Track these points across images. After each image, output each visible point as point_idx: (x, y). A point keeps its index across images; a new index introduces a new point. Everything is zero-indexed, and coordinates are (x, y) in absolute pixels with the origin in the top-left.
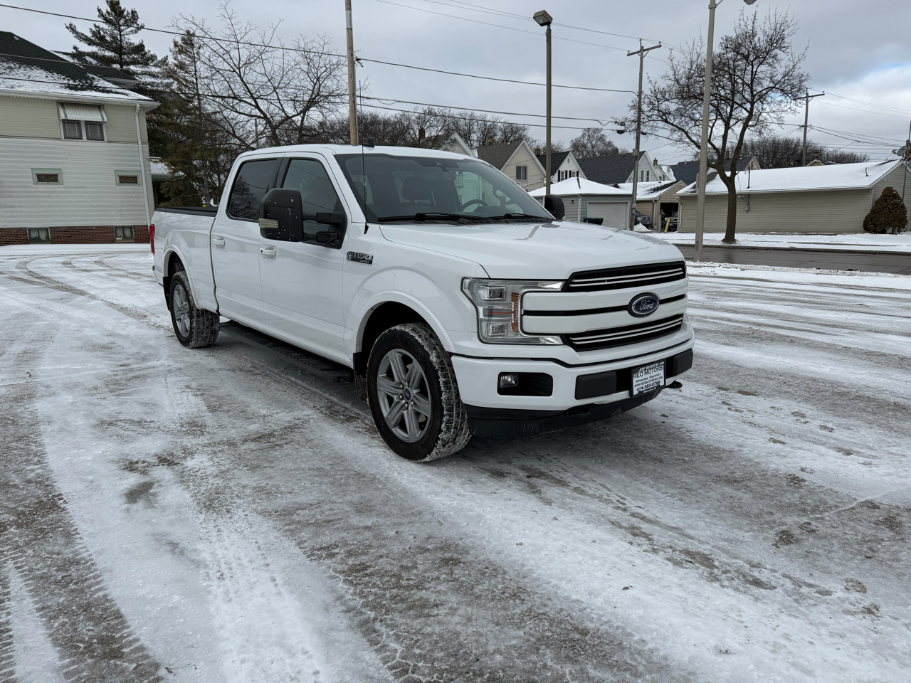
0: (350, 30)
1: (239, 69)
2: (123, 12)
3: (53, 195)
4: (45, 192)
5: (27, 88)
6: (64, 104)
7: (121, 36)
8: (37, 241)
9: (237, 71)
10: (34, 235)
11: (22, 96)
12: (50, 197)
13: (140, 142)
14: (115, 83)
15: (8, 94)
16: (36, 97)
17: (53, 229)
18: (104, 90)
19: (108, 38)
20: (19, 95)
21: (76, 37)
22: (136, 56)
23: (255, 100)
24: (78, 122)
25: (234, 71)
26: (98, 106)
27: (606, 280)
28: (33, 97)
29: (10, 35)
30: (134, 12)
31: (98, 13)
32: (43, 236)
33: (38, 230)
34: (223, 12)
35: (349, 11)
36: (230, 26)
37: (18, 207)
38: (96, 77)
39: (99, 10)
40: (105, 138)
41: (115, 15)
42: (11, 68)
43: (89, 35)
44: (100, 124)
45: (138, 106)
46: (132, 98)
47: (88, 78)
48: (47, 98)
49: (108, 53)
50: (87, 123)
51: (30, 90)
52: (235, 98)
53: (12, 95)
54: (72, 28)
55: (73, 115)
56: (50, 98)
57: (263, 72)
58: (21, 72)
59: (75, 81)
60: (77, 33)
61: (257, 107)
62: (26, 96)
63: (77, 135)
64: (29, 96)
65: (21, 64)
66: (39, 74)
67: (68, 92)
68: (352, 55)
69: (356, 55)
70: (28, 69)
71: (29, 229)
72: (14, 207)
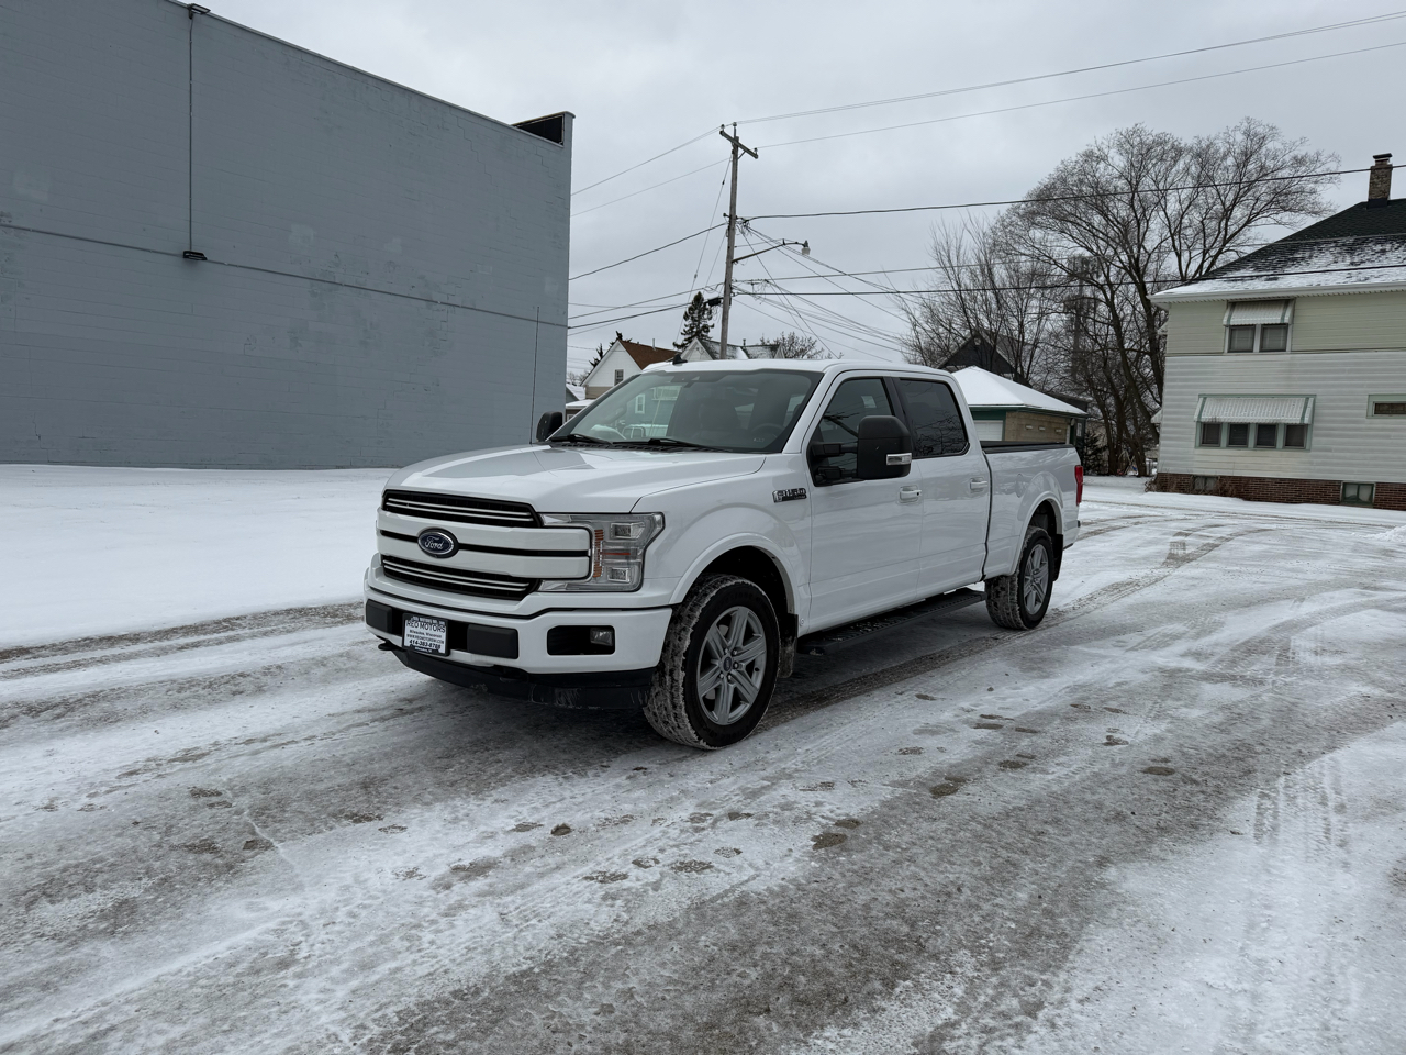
3: (1393, 433)
4: (1383, 430)
8: (1355, 502)
10: (1351, 492)
11: (1378, 290)
12: (1388, 437)
15: (1356, 291)
17: (1381, 485)
20: (1372, 290)
27: (408, 504)
32: (1364, 494)
33: (1359, 485)
37: (1336, 450)
51: (1390, 280)
53: (1362, 290)
62: (1383, 289)
64: (1388, 289)
71: (1345, 484)
72: (1330, 450)
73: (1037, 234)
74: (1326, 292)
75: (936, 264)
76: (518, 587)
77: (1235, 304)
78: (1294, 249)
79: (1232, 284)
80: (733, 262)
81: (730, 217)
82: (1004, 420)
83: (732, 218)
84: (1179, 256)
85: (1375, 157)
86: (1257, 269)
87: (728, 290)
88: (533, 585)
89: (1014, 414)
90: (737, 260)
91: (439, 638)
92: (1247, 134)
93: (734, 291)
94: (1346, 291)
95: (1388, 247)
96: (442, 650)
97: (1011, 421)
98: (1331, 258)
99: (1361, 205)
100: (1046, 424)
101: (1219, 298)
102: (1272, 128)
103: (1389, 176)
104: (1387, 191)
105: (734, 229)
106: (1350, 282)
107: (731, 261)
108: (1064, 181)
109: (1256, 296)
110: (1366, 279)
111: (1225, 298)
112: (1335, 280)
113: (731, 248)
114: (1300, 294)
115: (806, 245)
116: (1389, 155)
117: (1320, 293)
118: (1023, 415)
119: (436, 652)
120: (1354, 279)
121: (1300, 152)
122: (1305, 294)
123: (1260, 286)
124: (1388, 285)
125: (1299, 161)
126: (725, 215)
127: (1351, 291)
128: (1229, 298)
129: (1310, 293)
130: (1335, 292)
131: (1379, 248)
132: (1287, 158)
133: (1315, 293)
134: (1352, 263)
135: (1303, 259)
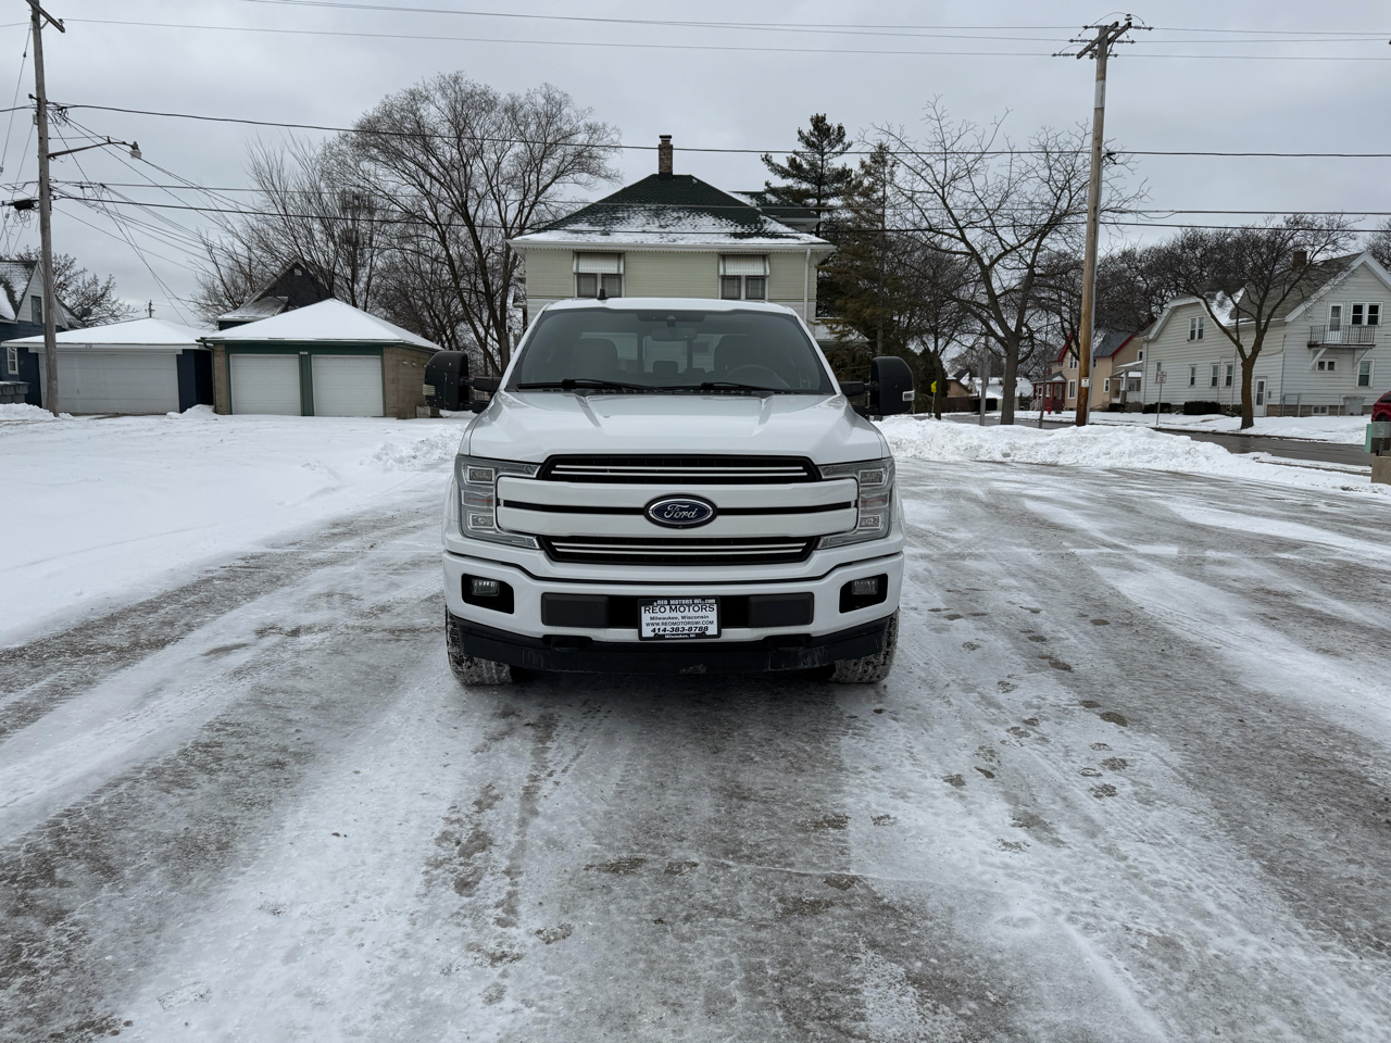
0: (1100, 111)
1: (943, 188)
2: (829, 129)
5: (692, 240)
6: (725, 256)
7: (823, 161)
9: (940, 191)
11: (683, 250)
13: (806, 299)
14: (788, 225)
15: (668, 250)
16: (697, 250)
18: (774, 235)
19: (805, 166)
20: (679, 250)
21: (771, 170)
22: (839, 185)
23: (960, 229)
24: (738, 278)
25: (935, 192)
26: (762, 256)
27: (608, 470)
28: (694, 250)
29: (690, 177)
30: (840, 128)
31: (798, 136)
34: (931, 112)
35: (1100, 82)
36: (938, 130)
38: (769, 219)
39: (800, 132)
40: (767, 297)
41: (819, 135)
42: (679, 218)
43: (785, 165)
44: (762, 278)
45: (809, 251)
46: (803, 242)
47: (759, 221)
48: (708, 250)
49: (805, 186)
50: (749, 278)
51: (691, 242)
52: (930, 230)
53: (672, 250)
54: (767, 160)
55: (733, 269)
56: (712, 250)
57: (970, 189)
58: (688, 223)
59: (743, 227)
60: (773, 165)
61: (963, 239)
62: (687, 250)
63: (736, 295)
64: (690, 250)
65: (691, 212)
66: (707, 222)
67: (733, 240)
68: (1099, 149)
69: (1107, 146)
70: (697, 217)
73: (366, 165)
74: (647, 249)
75: (256, 186)
76: (797, 548)
77: (580, 254)
78: (615, 210)
79: (575, 235)
80: (49, 156)
81: (38, 99)
82: (382, 355)
83: (41, 102)
84: (499, 204)
85: (661, 137)
86: (591, 224)
87: (46, 192)
88: (811, 544)
89: (391, 349)
90: (54, 155)
91: (709, 619)
92: (549, 99)
93: (54, 193)
94: (661, 249)
95: (681, 214)
96: (712, 630)
97: (390, 357)
98: (644, 221)
99: (653, 176)
100: (416, 360)
101: (567, 247)
102: (566, 95)
103: (671, 154)
104: (670, 168)
105: (45, 116)
106: (664, 241)
107: (45, 156)
108: (390, 115)
109: (596, 248)
110: (675, 241)
111: (572, 247)
112: (652, 240)
113: (43, 139)
114: (629, 249)
115: (135, 146)
116: (670, 137)
117: (643, 249)
118: (399, 351)
119: (702, 635)
120: (666, 240)
121: (590, 120)
122: (632, 249)
123: (596, 239)
124: (690, 247)
125: (592, 129)
126: (31, 96)
127: (665, 250)
128: (575, 248)
129: (636, 249)
130: (654, 249)
131: (675, 215)
132: (581, 123)
133: (640, 249)
134: (661, 226)
135: (624, 218)
